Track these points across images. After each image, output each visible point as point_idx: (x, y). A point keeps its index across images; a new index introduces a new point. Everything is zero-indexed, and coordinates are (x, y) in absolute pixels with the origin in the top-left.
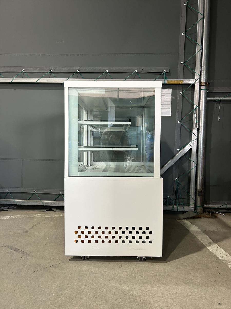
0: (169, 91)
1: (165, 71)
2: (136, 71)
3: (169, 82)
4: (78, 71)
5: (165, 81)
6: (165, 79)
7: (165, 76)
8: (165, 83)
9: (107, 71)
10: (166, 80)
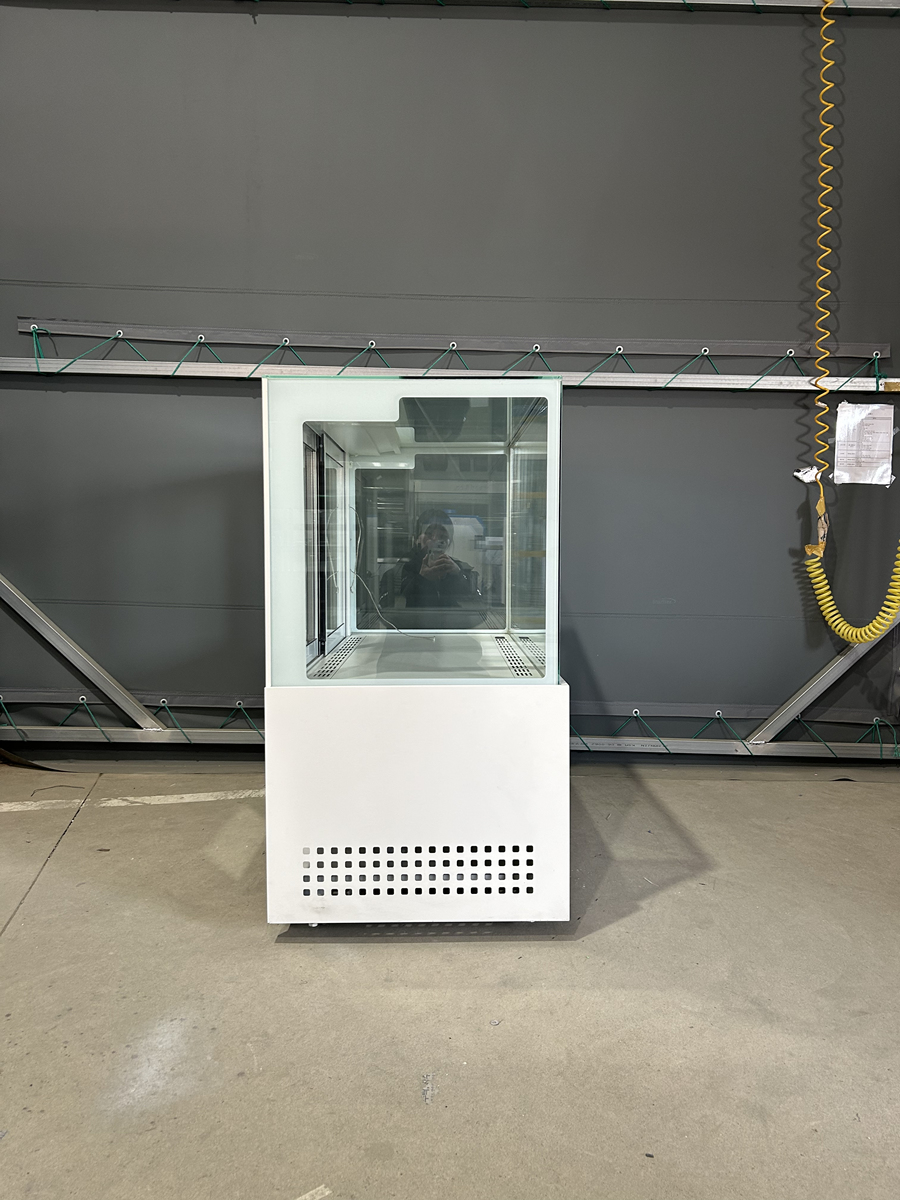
0: (887, 411)
1: (877, 354)
2: (791, 352)
3: (889, 387)
4: (620, 349)
5: (877, 383)
6: (880, 377)
7: (877, 368)
8: (878, 387)
9: (706, 351)
10: (882, 381)
